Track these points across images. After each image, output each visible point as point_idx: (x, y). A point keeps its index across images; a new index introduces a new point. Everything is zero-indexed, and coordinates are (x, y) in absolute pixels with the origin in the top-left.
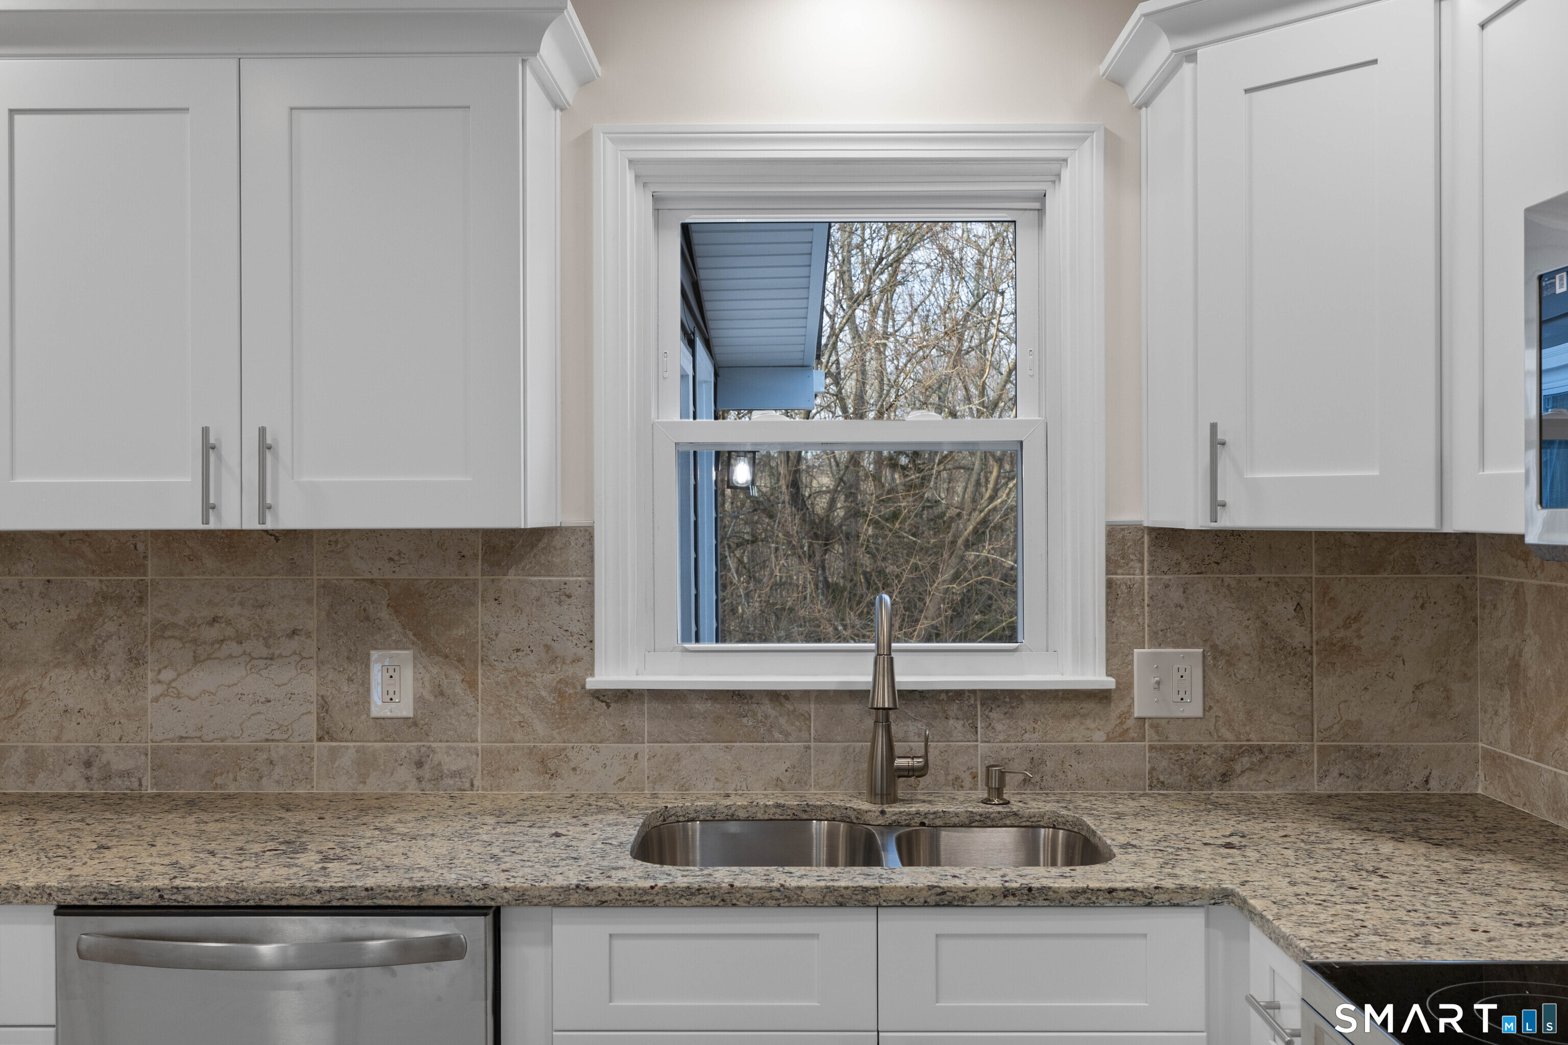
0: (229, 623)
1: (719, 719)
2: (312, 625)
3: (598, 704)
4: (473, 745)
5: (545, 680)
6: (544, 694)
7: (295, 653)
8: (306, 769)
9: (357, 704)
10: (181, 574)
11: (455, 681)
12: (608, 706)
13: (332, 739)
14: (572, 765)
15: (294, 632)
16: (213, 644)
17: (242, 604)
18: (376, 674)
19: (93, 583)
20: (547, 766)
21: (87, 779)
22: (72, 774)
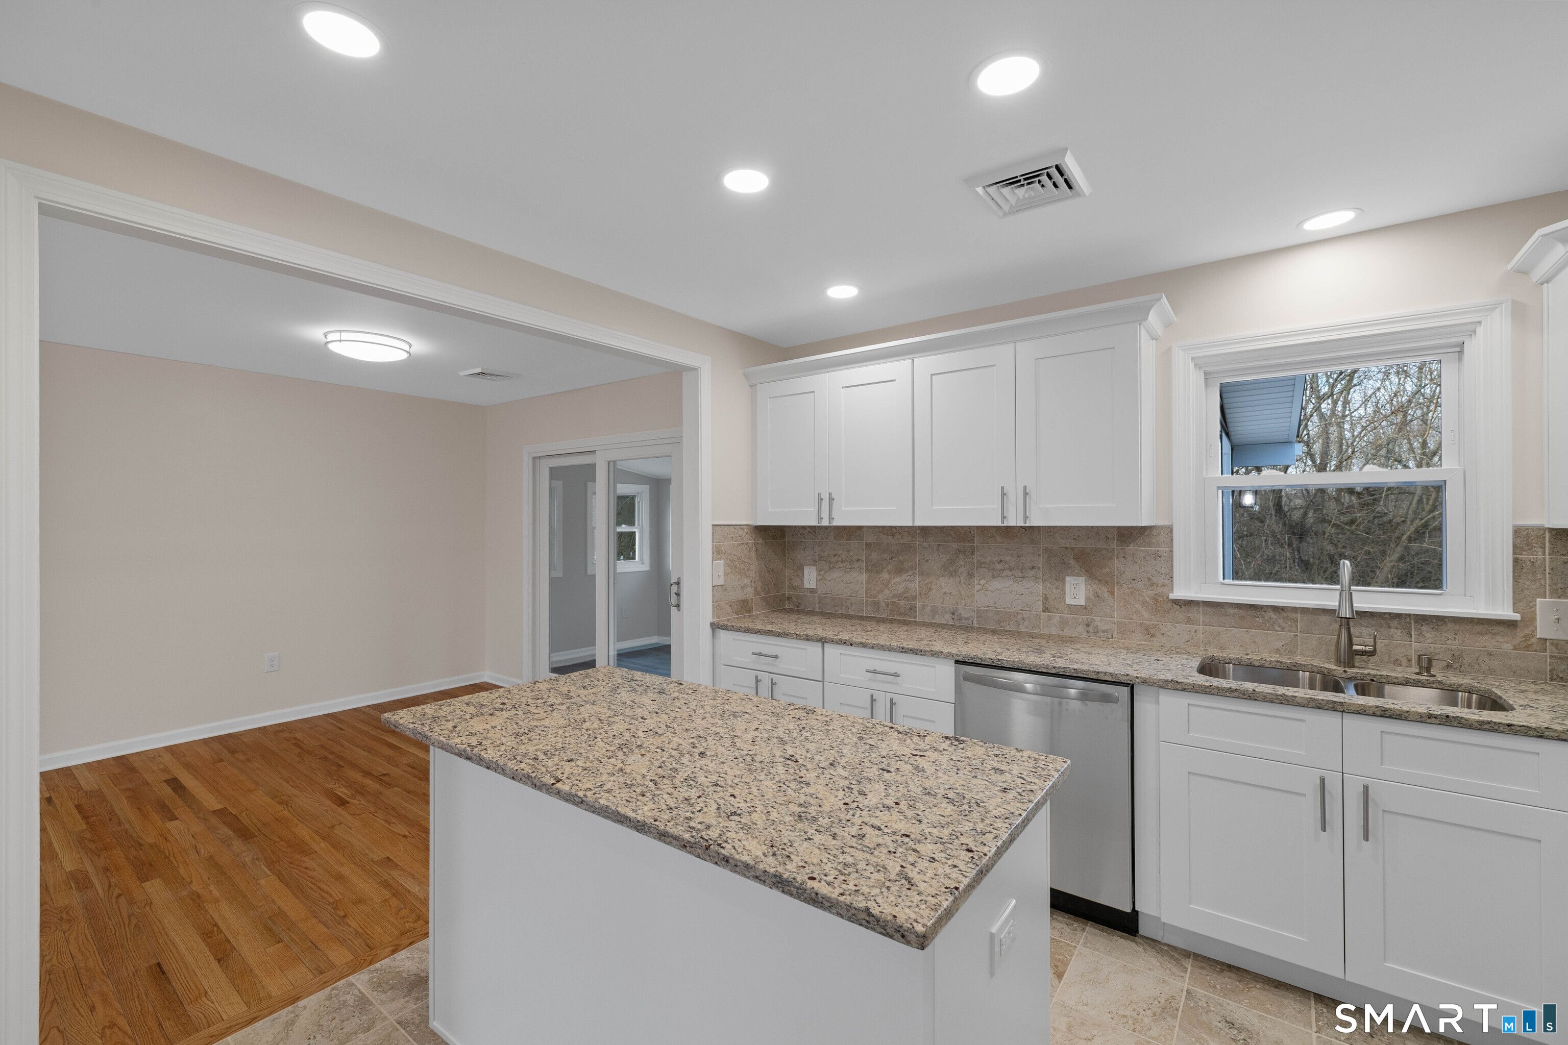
0: (1006, 563)
1: (1242, 618)
2: (1040, 565)
3: (1175, 606)
4: (1113, 619)
5: (1148, 593)
6: (1147, 599)
7: (1033, 576)
8: (1038, 623)
9: (1060, 598)
10: (988, 543)
11: (1104, 591)
12: (1181, 607)
13: (1049, 612)
14: (1162, 632)
15: (1033, 567)
16: (1000, 571)
17: (1011, 555)
18: (1068, 587)
19: (955, 545)
20: (1149, 632)
21: (953, 619)
22: (948, 616)
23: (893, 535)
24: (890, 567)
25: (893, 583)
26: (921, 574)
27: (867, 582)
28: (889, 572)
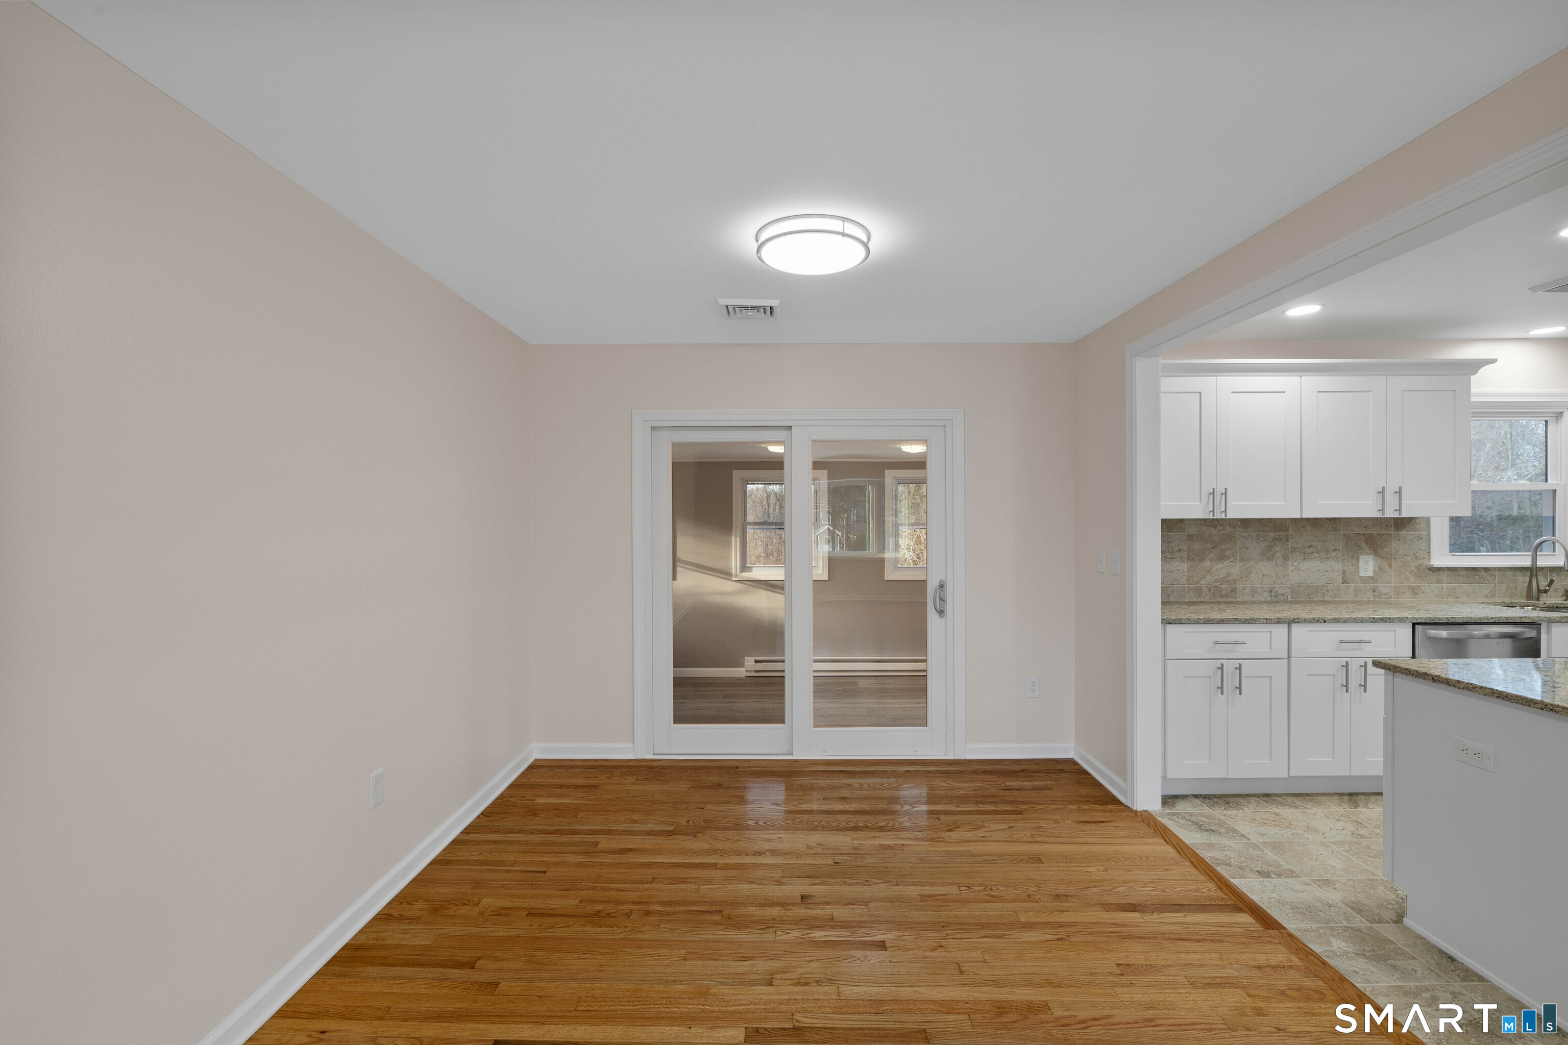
0: (1315, 547)
1: (1468, 576)
2: (1341, 548)
3: (1430, 572)
4: (1391, 585)
5: (1413, 564)
6: (1413, 569)
7: (1335, 556)
9: (1355, 572)
10: (1300, 532)
11: (1385, 565)
12: (1434, 572)
13: (1347, 583)
14: (1422, 591)
15: (1335, 550)
16: (1310, 554)
17: (1319, 541)
18: (1361, 563)
19: (1272, 535)
20: (1414, 592)
21: (1271, 596)
22: (1266, 594)
23: (1215, 527)
24: (1212, 555)
25: (1215, 568)
26: (1242, 560)
27: (1189, 570)
28: (1211, 560)
